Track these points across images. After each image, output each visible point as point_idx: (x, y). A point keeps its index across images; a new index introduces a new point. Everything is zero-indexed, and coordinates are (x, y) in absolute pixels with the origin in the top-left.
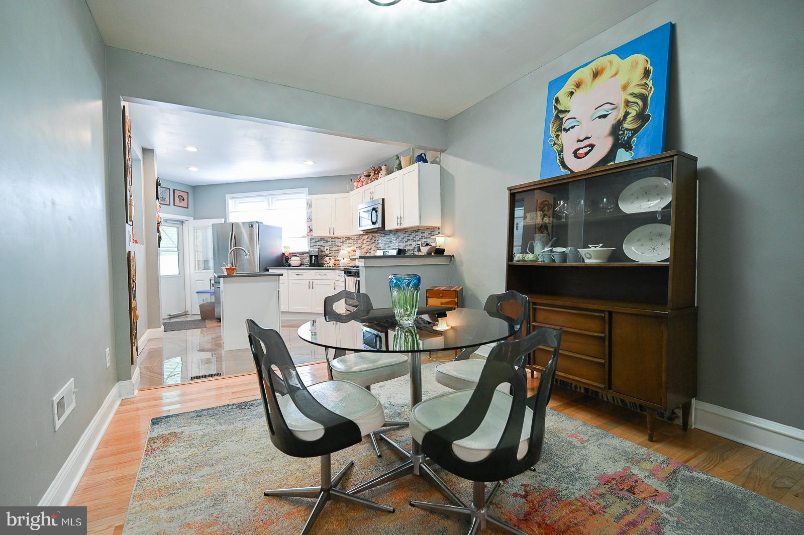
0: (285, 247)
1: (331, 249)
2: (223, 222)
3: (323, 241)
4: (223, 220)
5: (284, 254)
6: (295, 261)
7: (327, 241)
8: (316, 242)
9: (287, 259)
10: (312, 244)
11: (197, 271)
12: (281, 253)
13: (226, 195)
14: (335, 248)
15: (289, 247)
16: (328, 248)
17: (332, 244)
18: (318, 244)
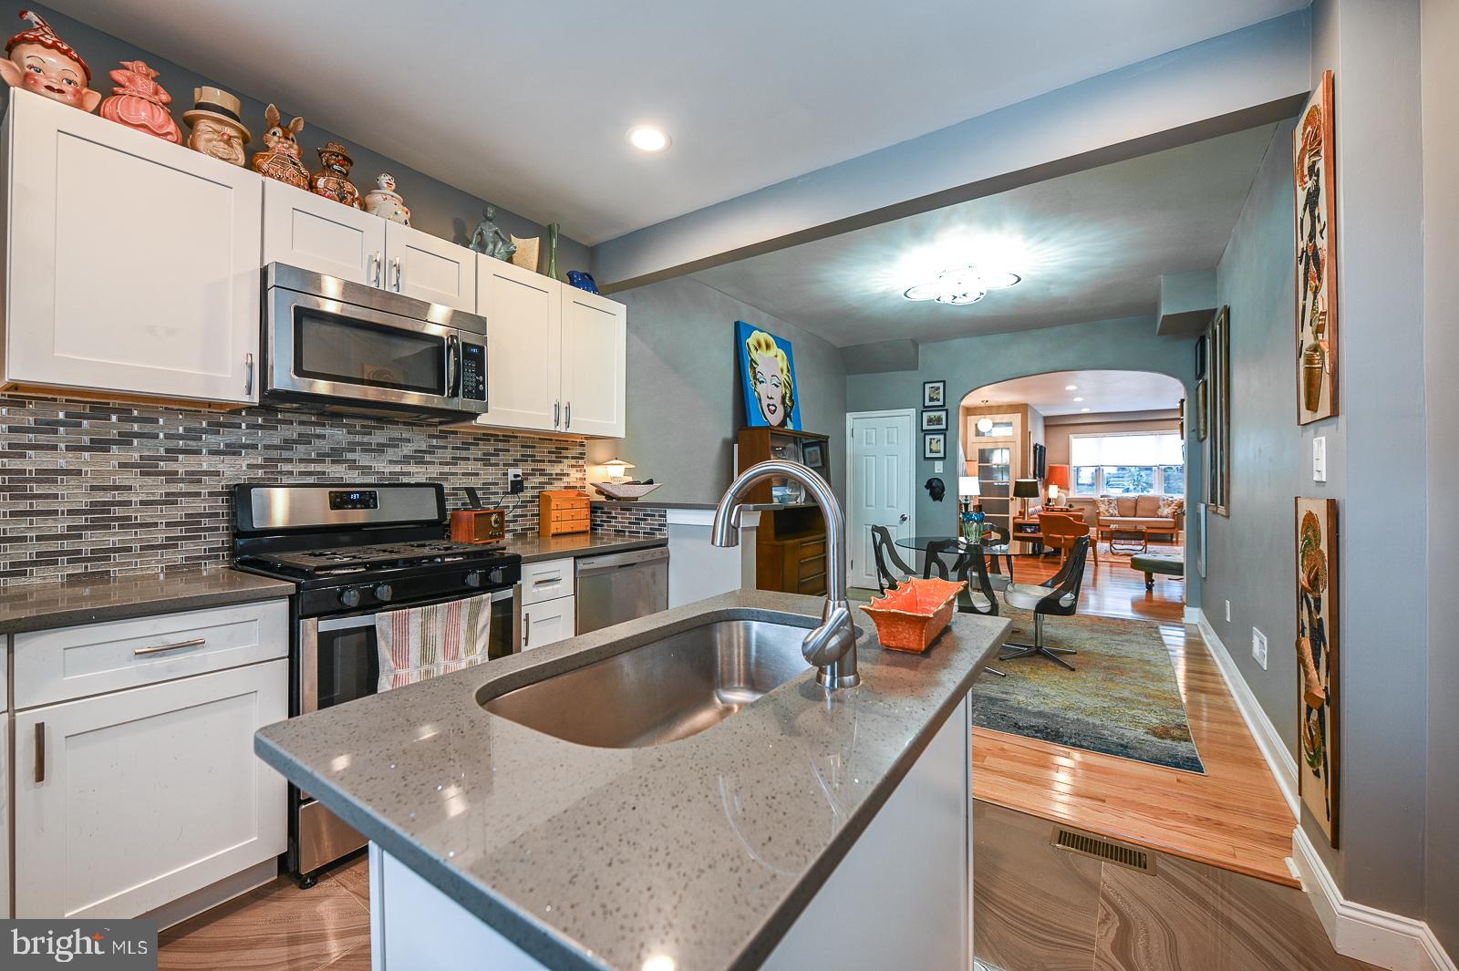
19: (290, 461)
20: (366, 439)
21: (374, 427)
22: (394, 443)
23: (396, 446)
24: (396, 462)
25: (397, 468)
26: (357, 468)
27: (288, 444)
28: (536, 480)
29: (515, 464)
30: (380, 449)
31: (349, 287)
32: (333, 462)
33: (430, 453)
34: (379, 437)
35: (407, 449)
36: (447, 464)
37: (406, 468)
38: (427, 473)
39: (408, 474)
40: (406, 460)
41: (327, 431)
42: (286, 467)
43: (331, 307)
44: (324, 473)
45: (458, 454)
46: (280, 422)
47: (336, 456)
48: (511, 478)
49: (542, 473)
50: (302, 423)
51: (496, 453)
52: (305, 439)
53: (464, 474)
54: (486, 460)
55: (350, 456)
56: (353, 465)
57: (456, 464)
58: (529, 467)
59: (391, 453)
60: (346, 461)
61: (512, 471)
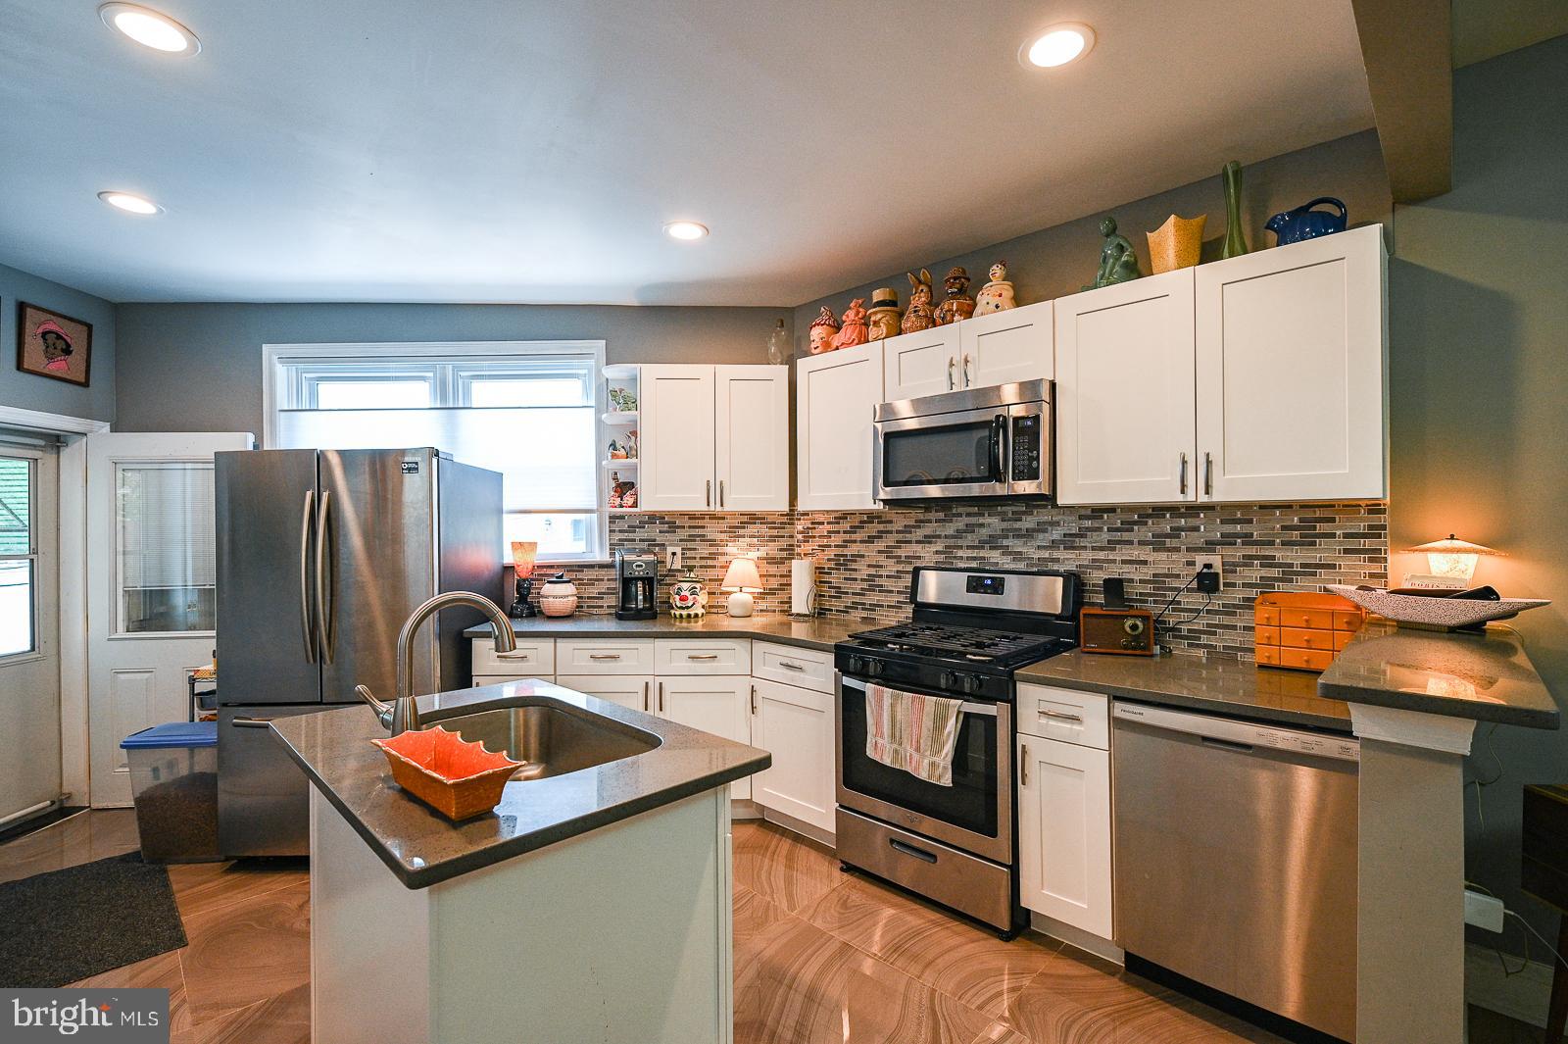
0: (518, 546)
1: (689, 554)
2: (250, 448)
3: (658, 527)
4: (251, 438)
5: (508, 569)
6: (558, 595)
7: (673, 527)
8: (632, 529)
9: (524, 589)
10: (617, 536)
11: (121, 633)
12: (500, 566)
13: (266, 348)
14: (704, 550)
15: (533, 545)
16: (678, 550)
17: (692, 538)
18: (640, 534)
19: (961, 547)
20: (1017, 525)
21: (1024, 513)
22: (1041, 528)
23: (1045, 531)
24: (1045, 548)
25: (1046, 554)
26: (1010, 553)
27: (959, 535)
28: (1255, 573)
29: (1210, 546)
30: (1029, 534)
31: (917, 403)
32: (991, 548)
33: (1081, 536)
34: (1028, 523)
35: (1056, 534)
36: (1102, 549)
37: (1056, 554)
38: (1079, 560)
39: (1057, 560)
40: (1054, 545)
41: (987, 520)
42: (960, 553)
43: (912, 424)
44: (984, 558)
45: (1118, 536)
46: (954, 515)
47: (992, 543)
48: (1198, 568)
49: (1268, 562)
50: (969, 515)
51: (1176, 532)
52: (970, 529)
53: (1124, 562)
54: (1158, 544)
55: (1005, 542)
56: (1006, 550)
57: (1114, 549)
58: (1237, 553)
59: (1043, 539)
60: (1001, 547)
61: (1201, 560)
